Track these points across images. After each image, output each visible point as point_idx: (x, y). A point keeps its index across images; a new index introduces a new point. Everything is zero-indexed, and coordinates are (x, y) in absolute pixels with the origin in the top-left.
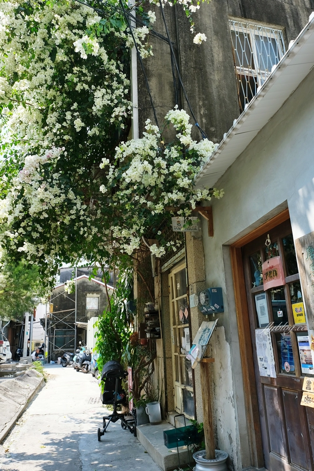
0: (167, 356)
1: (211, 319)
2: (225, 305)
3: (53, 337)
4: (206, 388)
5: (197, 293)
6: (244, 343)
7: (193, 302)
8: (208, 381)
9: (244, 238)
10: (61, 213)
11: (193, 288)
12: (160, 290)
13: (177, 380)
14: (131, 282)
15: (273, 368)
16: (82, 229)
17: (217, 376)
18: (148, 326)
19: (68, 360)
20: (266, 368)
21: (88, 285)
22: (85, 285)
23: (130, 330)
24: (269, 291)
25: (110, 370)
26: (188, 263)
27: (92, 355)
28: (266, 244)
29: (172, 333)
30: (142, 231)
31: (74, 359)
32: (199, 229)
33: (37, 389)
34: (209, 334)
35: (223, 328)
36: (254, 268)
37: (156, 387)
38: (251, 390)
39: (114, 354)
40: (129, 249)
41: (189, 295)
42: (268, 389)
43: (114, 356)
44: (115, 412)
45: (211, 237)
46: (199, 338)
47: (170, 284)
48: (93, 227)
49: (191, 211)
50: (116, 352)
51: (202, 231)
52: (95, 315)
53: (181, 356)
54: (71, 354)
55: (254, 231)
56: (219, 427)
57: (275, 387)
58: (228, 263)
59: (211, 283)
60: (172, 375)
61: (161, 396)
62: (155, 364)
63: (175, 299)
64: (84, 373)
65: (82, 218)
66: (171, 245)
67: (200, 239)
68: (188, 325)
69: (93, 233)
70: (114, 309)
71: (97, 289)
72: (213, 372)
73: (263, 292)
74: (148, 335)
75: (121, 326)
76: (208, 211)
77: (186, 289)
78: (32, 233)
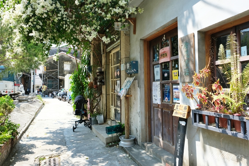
0: (107, 93)
1: (131, 76)
2: (139, 70)
3: (46, 84)
4: (127, 108)
5: (125, 63)
6: (147, 88)
7: (123, 68)
8: (128, 105)
9: (152, 36)
10: (52, 15)
11: (123, 60)
12: (105, 61)
13: (112, 105)
14: (89, 56)
15: (159, 100)
16: (64, 25)
17: (132, 103)
18: (99, 79)
19: (55, 95)
20: (156, 100)
21: (64, 58)
22: (63, 57)
23: (88, 81)
24: (161, 64)
25: (79, 100)
26: (121, 47)
27: (67, 93)
28: (163, 40)
29: (111, 83)
30: (98, 29)
31: (58, 94)
32: (128, 30)
33: (40, 108)
34: (130, 83)
35: (137, 81)
36: (155, 52)
37: (101, 108)
38: (148, 109)
39: (80, 92)
40: (91, 38)
41: (120, 64)
42: (156, 109)
43: (80, 93)
44: (81, 119)
45: (134, 35)
46: (125, 85)
47: (110, 58)
48: (70, 25)
49: (125, 19)
50: (81, 91)
51: (130, 31)
52: (68, 73)
53: (115, 94)
54: (56, 92)
55: (158, 33)
56: (132, 125)
57: (160, 108)
58: (142, 49)
59: (133, 59)
60: (109, 102)
61: (104, 112)
62: (101, 97)
63: (113, 66)
64: (64, 101)
65: (64, 19)
66: (113, 37)
67: (128, 35)
68: (119, 79)
69: (71, 28)
70: (80, 70)
71: (70, 60)
72: (130, 101)
73: (158, 64)
74: (98, 84)
75: (84, 79)
76: (134, 20)
77: (119, 61)
78: (37, 26)
